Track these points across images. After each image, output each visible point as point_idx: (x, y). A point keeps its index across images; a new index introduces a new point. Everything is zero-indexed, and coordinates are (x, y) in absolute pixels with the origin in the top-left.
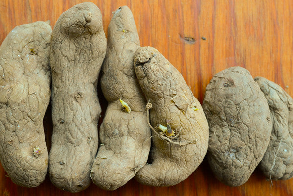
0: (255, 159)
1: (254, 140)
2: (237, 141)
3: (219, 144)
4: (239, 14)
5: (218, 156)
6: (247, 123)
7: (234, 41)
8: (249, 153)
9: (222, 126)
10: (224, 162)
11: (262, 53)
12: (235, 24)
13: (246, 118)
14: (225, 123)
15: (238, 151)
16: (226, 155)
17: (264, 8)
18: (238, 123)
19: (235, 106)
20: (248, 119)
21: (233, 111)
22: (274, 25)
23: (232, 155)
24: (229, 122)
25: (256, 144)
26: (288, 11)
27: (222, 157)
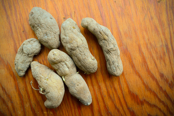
0: (55, 34)
1: (49, 27)
2: (44, 31)
3: (40, 35)
4: (121, 30)
5: (42, 40)
6: (43, 23)
7: (122, 41)
8: (51, 33)
9: (38, 29)
10: (45, 41)
11: (133, 43)
12: (121, 34)
13: (42, 21)
14: (38, 27)
15: (47, 34)
16: (44, 38)
17: (130, 26)
18: (41, 25)
19: (37, 20)
20: (43, 21)
21: (37, 22)
22: (135, 31)
23: (46, 37)
24: (38, 26)
25: (51, 28)
26: (139, 25)
27: (43, 39)
